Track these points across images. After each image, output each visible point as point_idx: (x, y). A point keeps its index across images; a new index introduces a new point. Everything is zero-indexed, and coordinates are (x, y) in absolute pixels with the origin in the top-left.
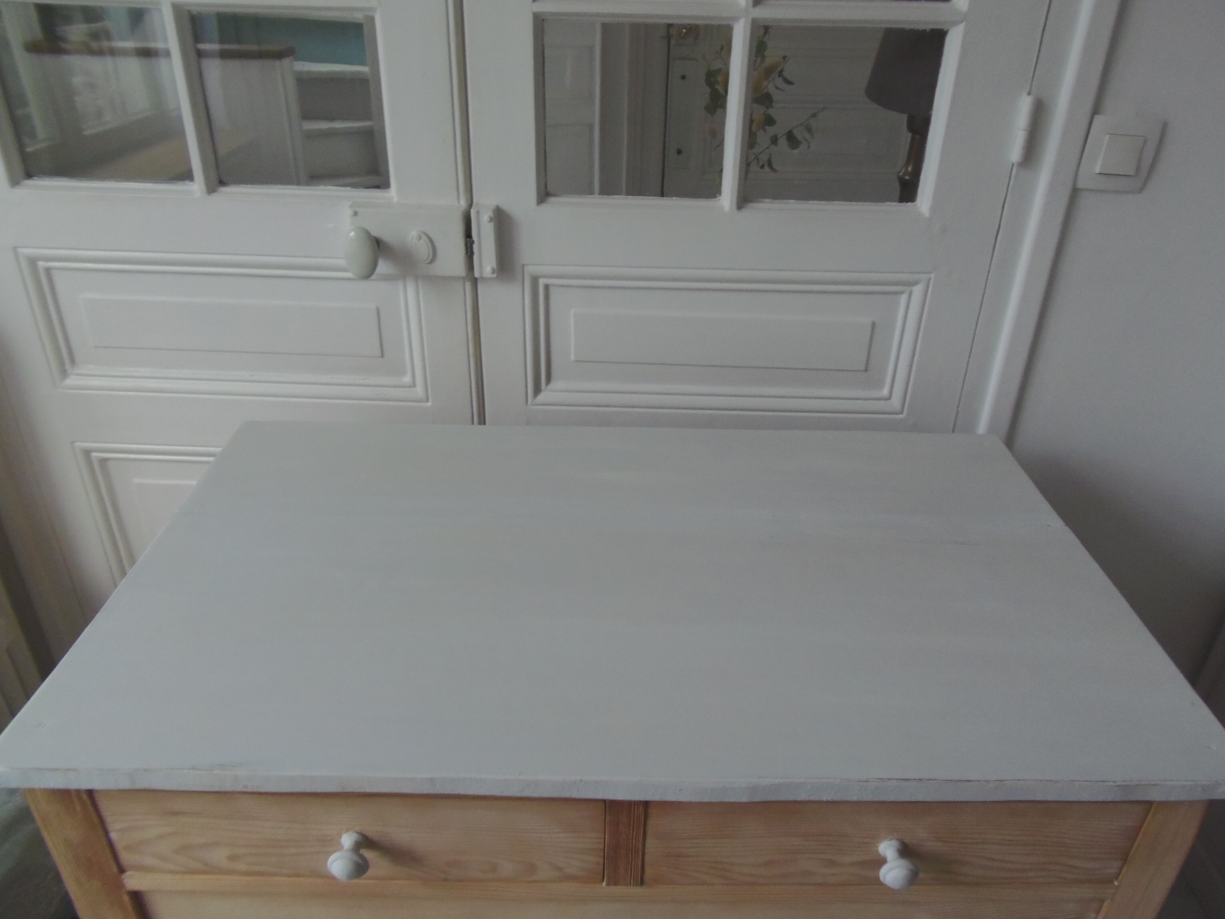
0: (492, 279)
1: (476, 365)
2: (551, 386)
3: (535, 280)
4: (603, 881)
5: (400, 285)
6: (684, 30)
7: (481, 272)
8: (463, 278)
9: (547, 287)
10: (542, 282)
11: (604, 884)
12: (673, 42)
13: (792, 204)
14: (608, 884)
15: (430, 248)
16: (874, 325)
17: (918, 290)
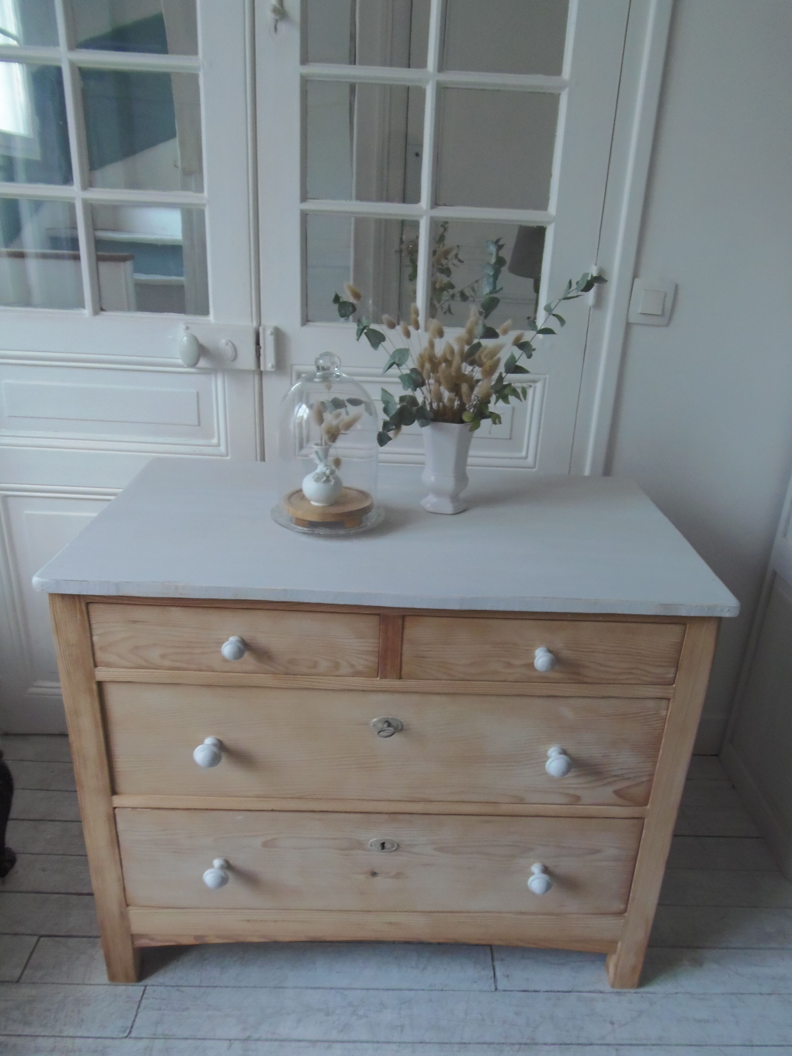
0: (271, 372)
1: (260, 431)
3: (299, 375)
5: (213, 377)
7: (265, 368)
8: (253, 371)
10: (303, 376)
15: (234, 350)
17: (539, 386)
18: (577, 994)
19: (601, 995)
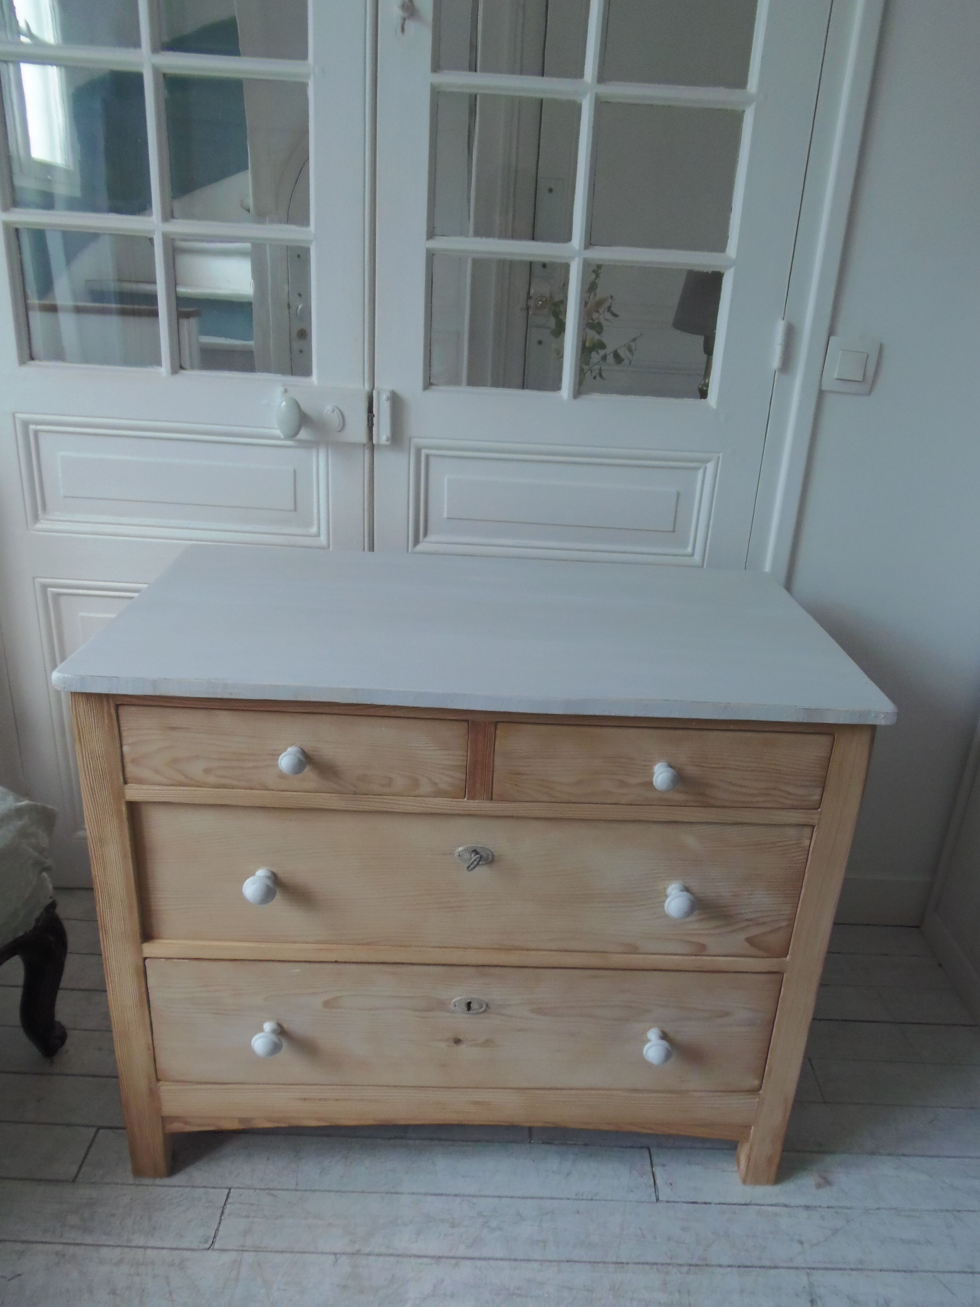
0: (385, 446)
1: (369, 518)
2: (427, 539)
3: (418, 451)
4: (465, 798)
5: (314, 452)
6: (540, 302)
7: (378, 439)
8: (364, 445)
9: (427, 456)
10: (424, 452)
11: (465, 799)
12: (531, 313)
13: (615, 397)
14: (468, 799)
15: (341, 417)
16: (678, 494)
17: (710, 466)
18: (757, 1207)
19: (786, 1209)
